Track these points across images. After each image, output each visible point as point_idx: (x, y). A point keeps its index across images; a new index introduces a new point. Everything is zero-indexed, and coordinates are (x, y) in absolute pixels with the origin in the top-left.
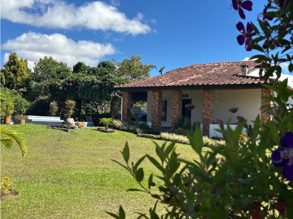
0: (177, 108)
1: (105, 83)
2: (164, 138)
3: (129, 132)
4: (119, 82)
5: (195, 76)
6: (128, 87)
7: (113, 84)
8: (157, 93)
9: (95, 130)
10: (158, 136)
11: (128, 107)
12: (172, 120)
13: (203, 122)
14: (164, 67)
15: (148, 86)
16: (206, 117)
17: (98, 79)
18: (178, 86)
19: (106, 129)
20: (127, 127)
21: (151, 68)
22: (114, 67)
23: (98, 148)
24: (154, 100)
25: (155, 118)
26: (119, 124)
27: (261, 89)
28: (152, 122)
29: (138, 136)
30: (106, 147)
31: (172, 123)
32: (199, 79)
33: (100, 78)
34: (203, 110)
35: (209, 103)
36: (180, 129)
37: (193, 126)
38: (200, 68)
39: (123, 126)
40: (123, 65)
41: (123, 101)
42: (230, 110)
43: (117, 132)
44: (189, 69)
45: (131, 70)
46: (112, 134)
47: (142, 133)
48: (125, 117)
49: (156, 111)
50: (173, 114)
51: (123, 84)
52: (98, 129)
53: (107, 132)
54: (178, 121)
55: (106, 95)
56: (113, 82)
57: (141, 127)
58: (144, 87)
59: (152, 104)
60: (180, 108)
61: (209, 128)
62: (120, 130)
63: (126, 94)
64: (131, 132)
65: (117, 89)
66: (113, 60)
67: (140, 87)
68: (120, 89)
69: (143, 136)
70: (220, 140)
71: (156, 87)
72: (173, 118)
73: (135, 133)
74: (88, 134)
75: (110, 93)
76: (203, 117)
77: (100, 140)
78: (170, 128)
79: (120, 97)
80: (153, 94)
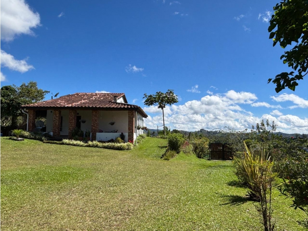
0: (73, 122)
1: (13, 103)
2: (65, 143)
3: (35, 140)
4: (25, 102)
5: (83, 101)
6: (34, 107)
7: (20, 103)
8: (57, 112)
9: (7, 139)
10: (60, 142)
11: (33, 121)
12: (69, 130)
13: (92, 131)
14: (58, 93)
15: (51, 107)
16: (94, 128)
17: (6, 100)
18: (75, 107)
19: (17, 138)
20: (33, 136)
21: (46, 93)
22: (15, 91)
23: (16, 153)
24: (55, 116)
25: (55, 129)
26: (27, 134)
27: (128, 111)
28: (53, 132)
29: (44, 142)
30: (22, 152)
31: (70, 133)
32: (86, 103)
33: (7, 98)
34: (92, 123)
35: (96, 119)
36: (77, 136)
37: (86, 134)
38: (84, 95)
39: (31, 135)
40: (23, 90)
41: (29, 116)
42: (110, 124)
43: (26, 141)
44: (76, 95)
45: (30, 94)
46: (23, 141)
47: (47, 140)
48: (30, 129)
49: (56, 124)
50: (70, 126)
51: (28, 104)
52: (10, 139)
53: (18, 140)
54: (74, 131)
55: (13, 112)
56: (20, 102)
57: (46, 136)
58: (47, 107)
59: (54, 119)
60: (75, 122)
61: (96, 135)
62: (28, 138)
63: (32, 112)
64: (37, 140)
65: (24, 107)
66: (14, 85)
67: (44, 107)
68: (27, 108)
69: (48, 143)
70: (105, 143)
71: (57, 107)
72: (70, 129)
73: (42, 140)
74: (3, 143)
75: (17, 110)
76: (92, 129)
77: (15, 147)
78: (68, 136)
79: (26, 113)
80: (55, 112)
